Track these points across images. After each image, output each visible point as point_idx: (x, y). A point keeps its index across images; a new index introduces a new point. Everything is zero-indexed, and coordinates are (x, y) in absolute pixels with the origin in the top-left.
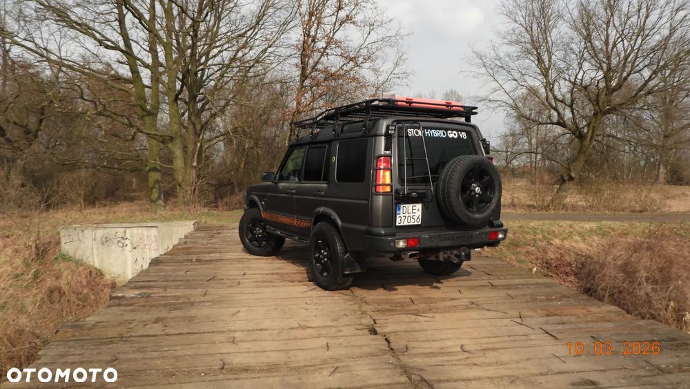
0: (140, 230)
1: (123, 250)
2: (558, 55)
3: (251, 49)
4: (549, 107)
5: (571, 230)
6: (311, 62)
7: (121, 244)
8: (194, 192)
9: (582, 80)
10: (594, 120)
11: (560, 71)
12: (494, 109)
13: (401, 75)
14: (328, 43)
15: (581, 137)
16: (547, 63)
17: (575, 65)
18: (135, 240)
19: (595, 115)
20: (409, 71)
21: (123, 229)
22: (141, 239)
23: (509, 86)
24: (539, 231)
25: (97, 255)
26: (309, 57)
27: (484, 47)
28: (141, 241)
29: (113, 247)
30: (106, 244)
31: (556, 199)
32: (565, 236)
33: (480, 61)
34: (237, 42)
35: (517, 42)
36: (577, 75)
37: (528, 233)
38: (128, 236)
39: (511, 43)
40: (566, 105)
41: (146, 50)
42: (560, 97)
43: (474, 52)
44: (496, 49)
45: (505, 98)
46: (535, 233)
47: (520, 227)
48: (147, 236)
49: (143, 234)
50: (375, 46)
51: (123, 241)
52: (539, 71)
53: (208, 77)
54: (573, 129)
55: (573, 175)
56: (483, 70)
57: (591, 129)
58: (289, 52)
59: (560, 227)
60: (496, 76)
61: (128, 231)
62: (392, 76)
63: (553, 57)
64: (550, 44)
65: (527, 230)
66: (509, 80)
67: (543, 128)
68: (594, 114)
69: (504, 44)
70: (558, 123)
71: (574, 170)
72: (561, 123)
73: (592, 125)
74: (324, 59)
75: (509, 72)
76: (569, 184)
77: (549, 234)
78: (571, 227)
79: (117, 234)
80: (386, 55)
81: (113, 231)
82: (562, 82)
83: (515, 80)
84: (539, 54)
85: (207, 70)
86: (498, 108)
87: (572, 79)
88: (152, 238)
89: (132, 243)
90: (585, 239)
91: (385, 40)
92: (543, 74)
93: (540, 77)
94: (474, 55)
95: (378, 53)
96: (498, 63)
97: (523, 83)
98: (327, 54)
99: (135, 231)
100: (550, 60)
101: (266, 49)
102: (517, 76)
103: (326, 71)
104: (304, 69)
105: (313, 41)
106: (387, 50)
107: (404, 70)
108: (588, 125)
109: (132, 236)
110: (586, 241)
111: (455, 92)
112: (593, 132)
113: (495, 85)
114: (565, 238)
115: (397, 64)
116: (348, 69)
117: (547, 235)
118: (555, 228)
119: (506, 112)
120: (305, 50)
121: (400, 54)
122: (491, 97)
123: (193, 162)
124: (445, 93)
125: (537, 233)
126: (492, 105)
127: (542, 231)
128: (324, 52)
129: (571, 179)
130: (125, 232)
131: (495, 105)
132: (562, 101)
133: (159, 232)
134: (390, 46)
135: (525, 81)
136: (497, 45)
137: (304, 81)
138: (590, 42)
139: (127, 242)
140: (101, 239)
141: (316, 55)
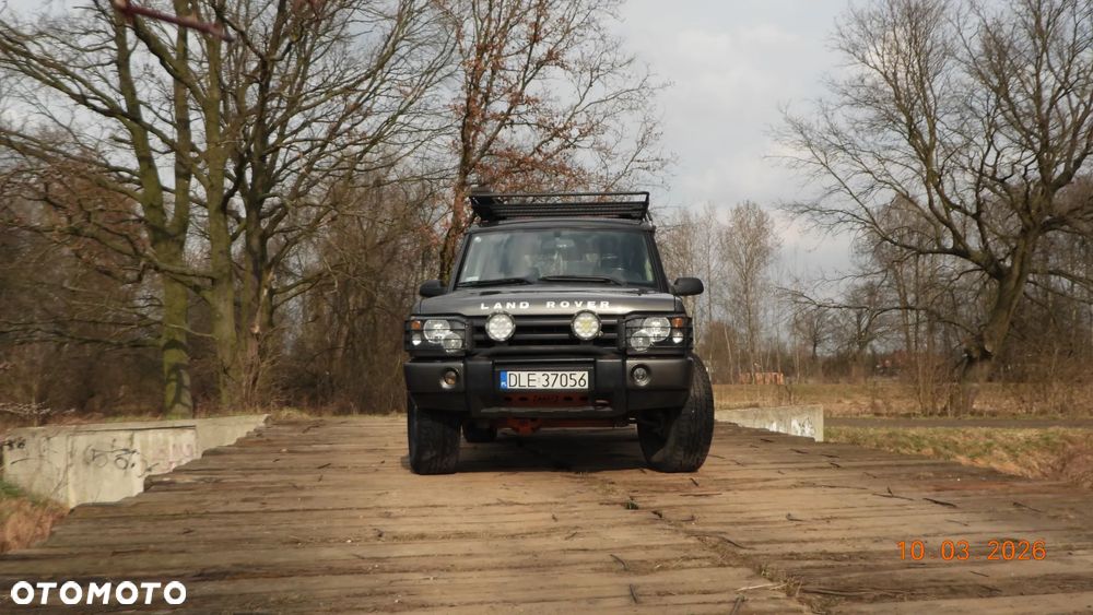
0: (160, 434)
1: (126, 474)
2: (946, 123)
3: (366, 115)
4: (936, 221)
5: (989, 441)
6: (482, 139)
7: (122, 463)
8: (254, 382)
9: (994, 166)
10: (1022, 242)
11: (951, 152)
12: (830, 227)
13: (651, 164)
14: (514, 104)
15: (999, 274)
16: (927, 138)
17: (980, 140)
18: (150, 454)
19: (1025, 232)
20: (666, 156)
21: (128, 434)
22: (162, 451)
23: (858, 182)
24: (926, 442)
25: (75, 486)
26: (478, 129)
27: (807, 113)
28: (162, 456)
29: (107, 469)
30: (92, 463)
31: (958, 394)
32: (979, 450)
33: (801, 137)
34: (345, 99)
35: (869, 101)
36: (985, 156)
37: (906, 446)
38: (137, 446)
39: (856, 103)
40: (966, 213)
41: (165, 120)
42: (955, 200)
43: (789, 120)
44: (829, 113)
45: (851, 205)
46: (919, 446)
47: (890, 435)
48: (174, 446)
49: (166, 443)
50: (601, 109)
51: (127, 457)
52: (914, 153)
53: (285, 166)
54: (983, 263)
55: (988, 348)
56: (806, 153)
57: (1018, 259)
58: (436, 123)
59: (969, 436)
60: (832, 164)
61: (138, 436)
62: (635, 164)
63: (939, 126)
64: (932, 102)
65: (904, 439)
66: (856, 173)
67: (926, 260)
68: (1023, 231)
69: (845, 103)
70: (955, 252)
71: (991, 339)
72: (961, 251)
73: (1020, 251)
74: (504, 133)
75: (855, 157)
76: (982, 367)
77: (946, 448)
78: (988, 436)
79: (116, 444)
80: (623, 126)
81: (107, 438)
82: (958, 175)
83: (869, 172)
84: (910, 119)
85: (283, 150)
86: (837, 227)
87: (977, 166)
88: (185, 448)
89: (144, 461)
90: (1017, 456)
91: (620, 96)
92: (921, 159)
93: (917, 166)
94: (790, 126)
95: (606, 122)
96: (834, 139)
97: (884, 178)
98: (512, 123)
99: (151, 436)
100: (932, 132)
101: (394, 118)
102: (871, 163)
103: (510, 153)
104: (467, 150)
105: (486, 97)
106: (625, 117)
107: (657, 154)
108: (1013, 253)
109: (145, 446)
110: (1019, 459)
111: (755, 205)
112: (1022, 264)
113: (830, 181)
114: (979, 455)
115: (643, 143)
116: (550, 151)
117: (942, 449)
118: (959, 439)
119: (853, 232)
120: (471, 116)
121: (649, 125)
122: (823, 204)
123: (254, 326)
124: (735, 207)
125: (923, 446)
126: (827, 220)
127: (932, 442)
128: (504, 120)
129: (986, 355)
130: (131, 439)
131: (832, 219)
132: (958, 208)
133: (197, 438)
134: (631, 108)
135: (888, 175)
136: (831, 107)
137: (466, 173)
138: (1006, 96)
139: (135, 458)
140: (84, 453)
141: (491, 126)
